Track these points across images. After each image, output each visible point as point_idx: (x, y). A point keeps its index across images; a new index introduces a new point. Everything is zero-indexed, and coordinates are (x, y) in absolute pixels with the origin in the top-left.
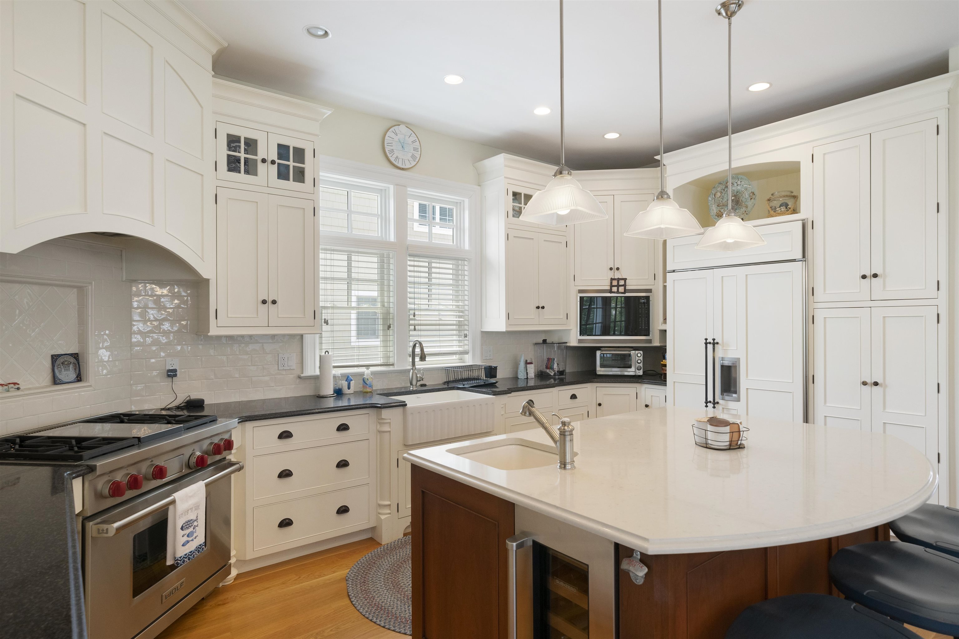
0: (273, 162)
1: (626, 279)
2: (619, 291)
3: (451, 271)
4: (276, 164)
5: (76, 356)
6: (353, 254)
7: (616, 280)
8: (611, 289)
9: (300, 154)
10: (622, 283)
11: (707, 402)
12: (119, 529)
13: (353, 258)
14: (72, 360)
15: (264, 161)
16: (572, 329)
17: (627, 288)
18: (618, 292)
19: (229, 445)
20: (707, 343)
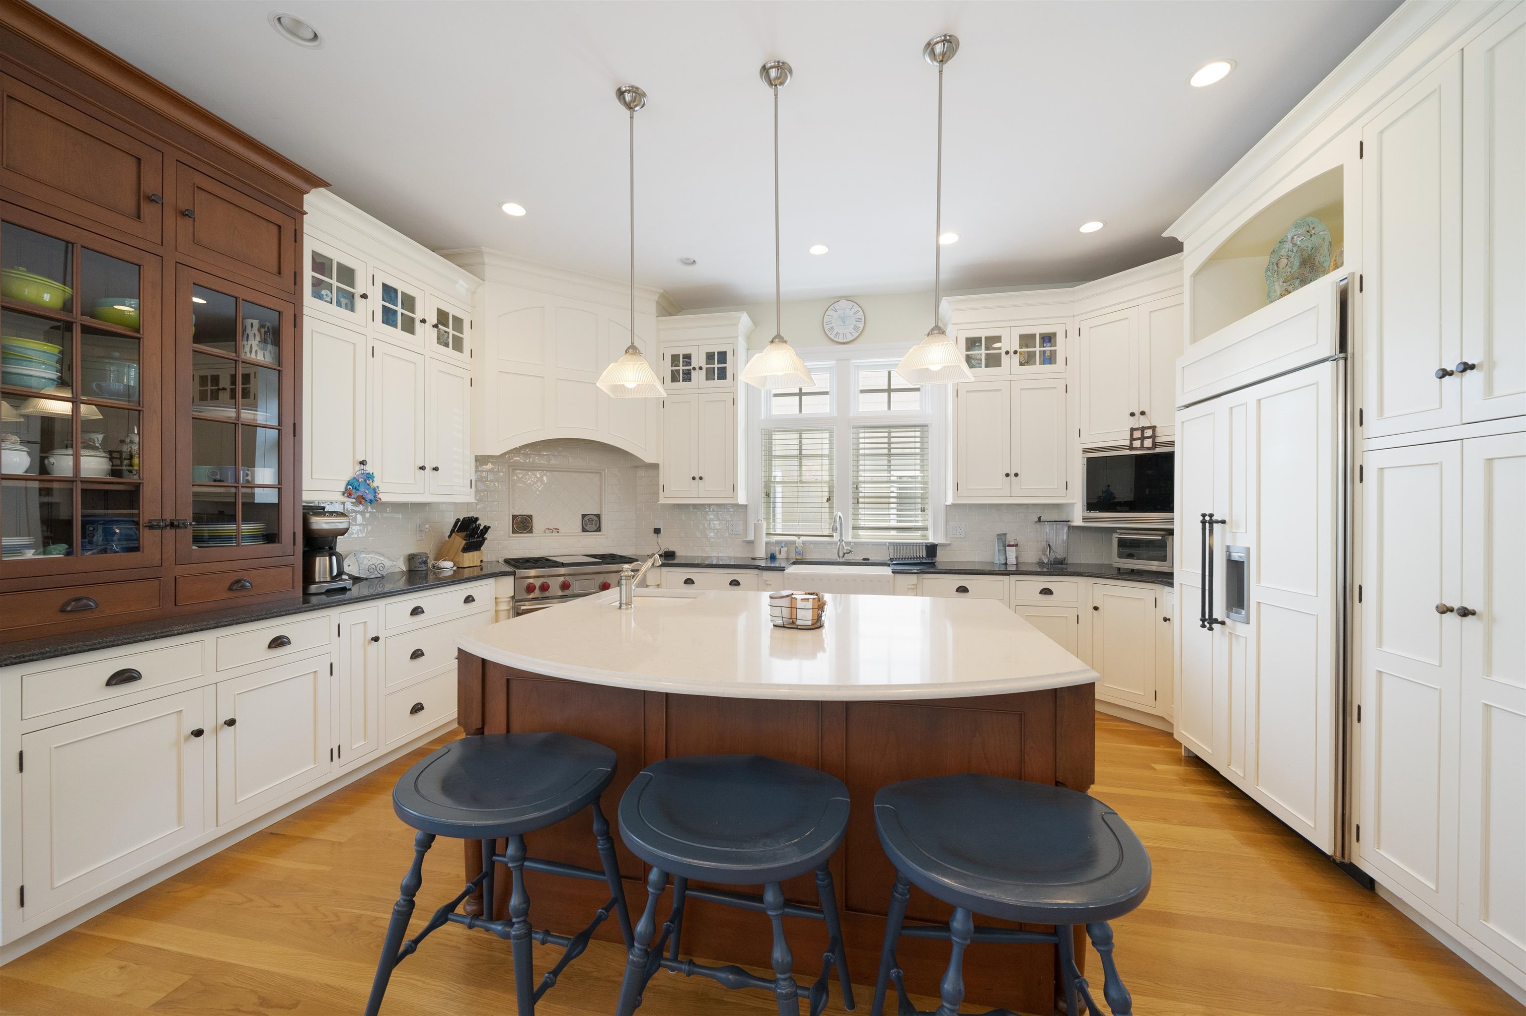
0: (701, 368)
1: (1155, 427)
2: (1144, 446)
4: (705, 369)
5: (598, 516)
6: (803, 432)
7: (1138, 430)
8: (1131, 444)
9: (722, 357)
10: (1148, 433)
11: (1203, 620)
13: (804, 436)
14: (595, 518)
15: (696, 368)
16: (1076, 503)
17: (1158, 440)
18: (1142, 448)
20: (1204, 522)
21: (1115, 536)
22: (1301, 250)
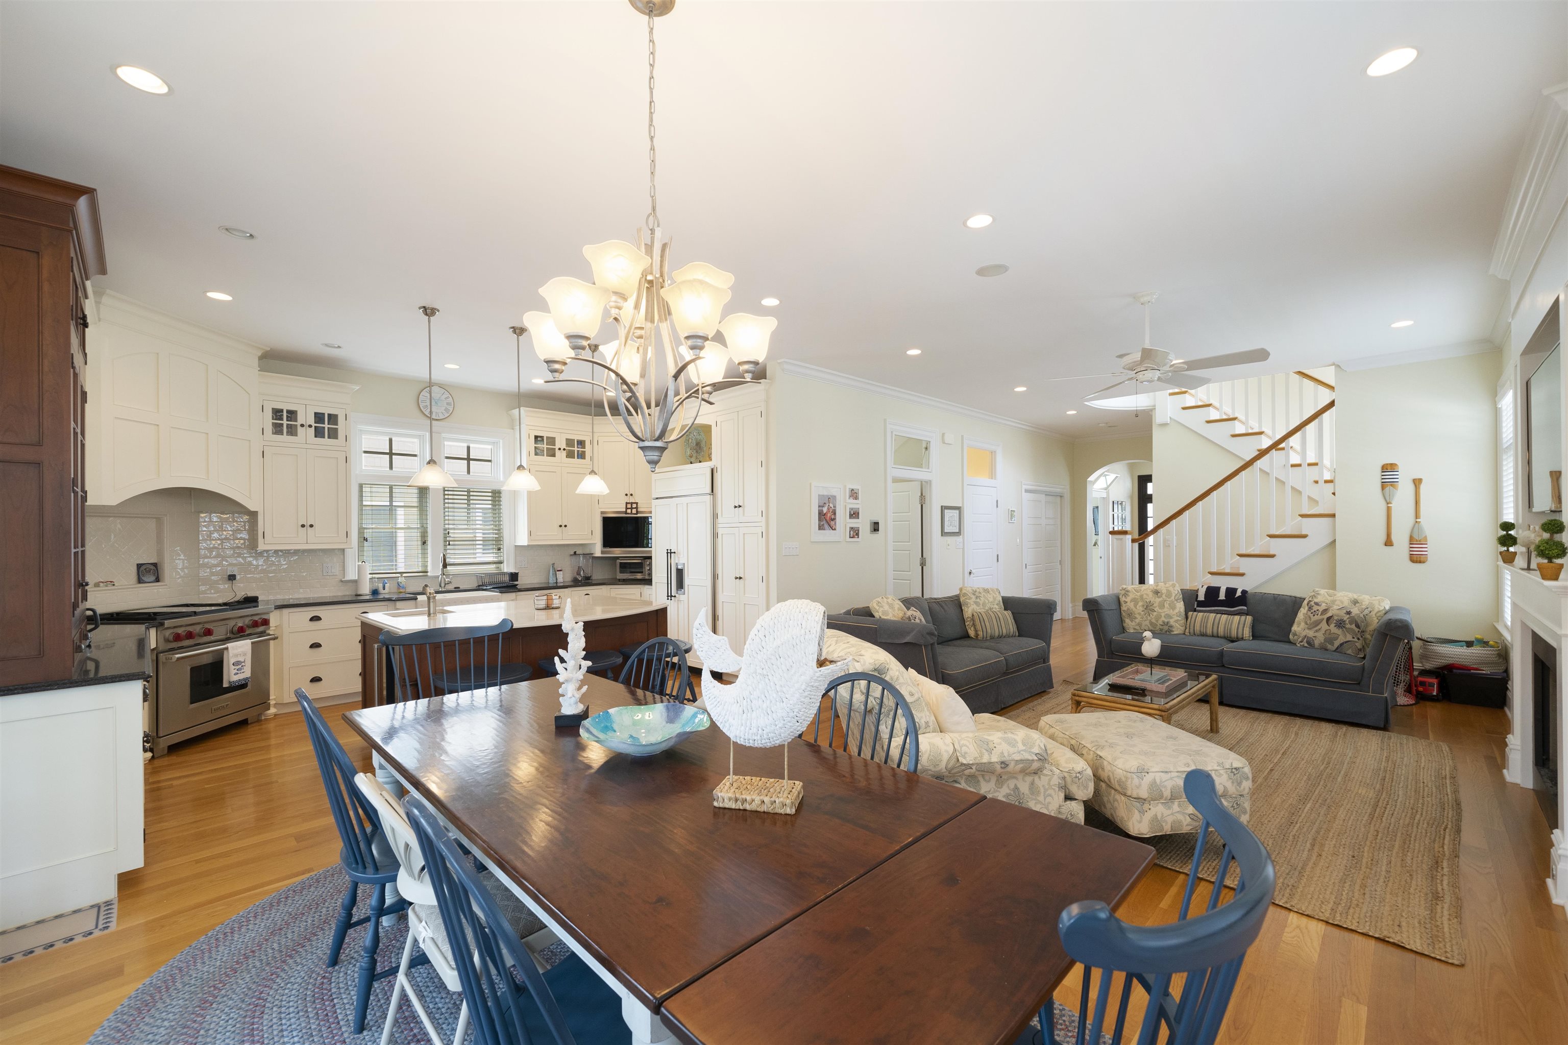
0: (310, 426)
1: (638, 503)
3: (490, 498)
4: (313, 428)
5: (155, 565)
7: (629, 504)
8: (627, 511)
9: (333, 418)
10: (634, 506)
11: (668, 596)
12: (179, 659)
14: (152, 567)
15: (302, 425)
16: (597, 543)
17: (639, 510)
18: (631, 513)
19: (266, 622)
20: (667, 553)
21: (619, 561)
22: (696, 439)
